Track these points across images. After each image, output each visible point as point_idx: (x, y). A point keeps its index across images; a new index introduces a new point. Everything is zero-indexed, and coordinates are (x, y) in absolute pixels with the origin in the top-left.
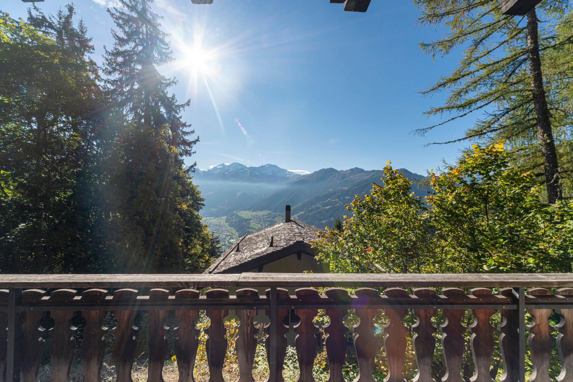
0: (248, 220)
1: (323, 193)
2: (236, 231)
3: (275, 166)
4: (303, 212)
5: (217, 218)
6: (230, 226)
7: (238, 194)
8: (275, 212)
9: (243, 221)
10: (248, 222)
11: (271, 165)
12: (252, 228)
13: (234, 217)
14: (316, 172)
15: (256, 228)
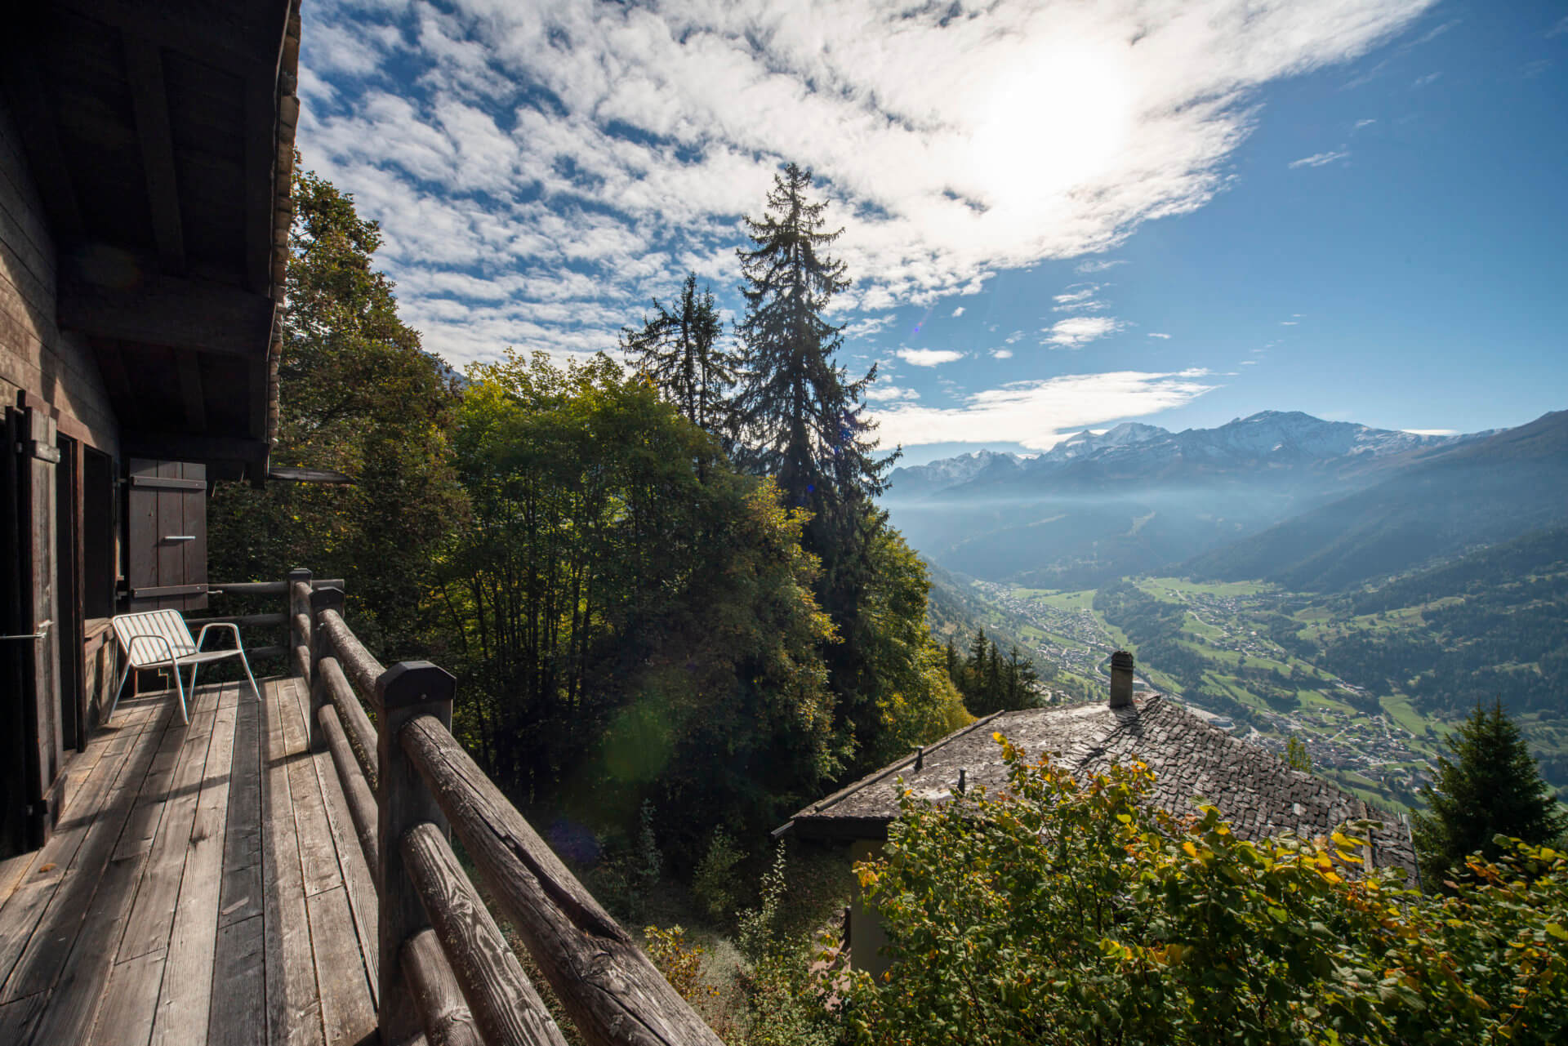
0: (1173, 607)
2: (1130, 638)
5: (1067, 595)
6: (1110, 622)
7: (1138, 523)
8: (1296, 591)
9: (1154, 611)
10: (1175, 615)
12: (1192, 638)
13: (1122, 595)
15: (1208, 640)
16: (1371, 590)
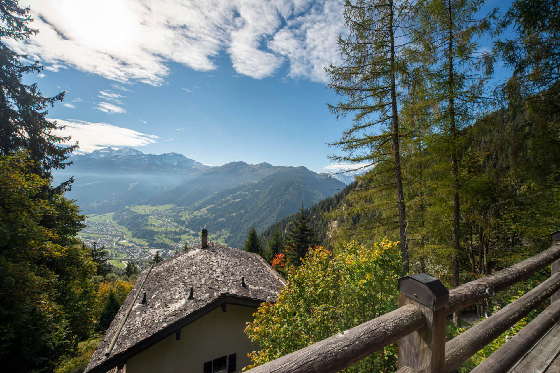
0: (145, 215)
1: (234, 186)
2: (128, 229)
3: (181, 156)
4: (213, 206)
5: (100, 216)
6: (120, 224)
7: (132, 186)
8: (180, 206)
9: (138, 218)
10: (146, 218)
11: (176, 154)
12: (151, 225)
13: (125, 213)
14: (226, 164)
15: (156, 225)
16: (197, 205)
